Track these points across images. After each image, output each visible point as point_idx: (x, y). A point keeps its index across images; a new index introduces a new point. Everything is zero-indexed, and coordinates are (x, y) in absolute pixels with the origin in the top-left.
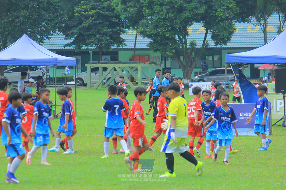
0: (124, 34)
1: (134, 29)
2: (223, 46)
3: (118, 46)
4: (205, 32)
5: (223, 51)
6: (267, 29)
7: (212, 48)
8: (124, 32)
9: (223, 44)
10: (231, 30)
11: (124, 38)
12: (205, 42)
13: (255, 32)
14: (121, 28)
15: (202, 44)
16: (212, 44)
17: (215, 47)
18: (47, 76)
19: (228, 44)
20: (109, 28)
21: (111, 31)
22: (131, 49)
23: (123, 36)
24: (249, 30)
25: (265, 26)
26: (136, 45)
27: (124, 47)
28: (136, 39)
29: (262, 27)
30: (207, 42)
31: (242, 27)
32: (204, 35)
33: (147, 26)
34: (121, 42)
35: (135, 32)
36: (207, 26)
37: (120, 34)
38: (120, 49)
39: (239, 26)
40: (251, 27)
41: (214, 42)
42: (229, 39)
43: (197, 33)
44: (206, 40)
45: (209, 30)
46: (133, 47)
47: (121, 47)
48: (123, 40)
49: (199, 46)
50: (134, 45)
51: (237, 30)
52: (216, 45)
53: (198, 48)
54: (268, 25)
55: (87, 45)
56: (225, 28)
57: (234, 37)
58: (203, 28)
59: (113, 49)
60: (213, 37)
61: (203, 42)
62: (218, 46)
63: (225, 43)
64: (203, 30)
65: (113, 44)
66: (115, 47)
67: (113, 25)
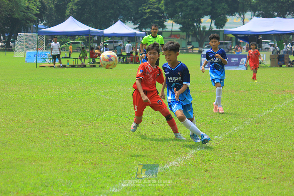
0: (166, 22)
1: (171, 20)
2: (221, 29)
3: (163, 29)
4: (210, 21)
5: (220, 32)
6: (245, 20)
7: (214, 31)
8: (166, 21)
9: (221, 28)
10: (225, 20)
11: (166, 25)
12: (211, 27)
13: (238, 22)
14: (165, 19)
15: (209, 28)
16: (215, 28)
17: (216, 30)
18: (123, 46)
19: (224, 28)
20: (157, 19)
21: (159, 21)
22: (170, 31)
23: (165, 24)
24: (234, 20)
25: (244, 18)
26: (173, 29)
27: (166, 30)
28: (172, 25)
29: (242, 19)
30: (212, 27)
31: (231, 19)
32: (210, 23)
33: (179, 18)
34: (164, 27)
35: (172, 22)
36: (212, 18)
37: (164, 23)
38: (164, 31)
39: (229, 18)
40: (236, 19)
41: (216, 27)
42: (224, 25)
43: (206, 22)
44: (212, 26)
45: (213, 21)
46: (171, 30)
47: (164, 30)
48: (165, 26)
49: (207, 29)
50: (171, 29)
51: (228, 20)
52: (217, 28)
53: (207, 31)
54: (245, 18)
55: (145, 29)
56: (222, 19)
57: (227, 24)
58: (210, 19)
59: (160, 31)
60: (215, 24)
61: (209, 27)
62: (218, 29)
63: (222, 27)
64: (210, 20)
65: (160, 28)
66: (161, 30)
67: (160, 18)
